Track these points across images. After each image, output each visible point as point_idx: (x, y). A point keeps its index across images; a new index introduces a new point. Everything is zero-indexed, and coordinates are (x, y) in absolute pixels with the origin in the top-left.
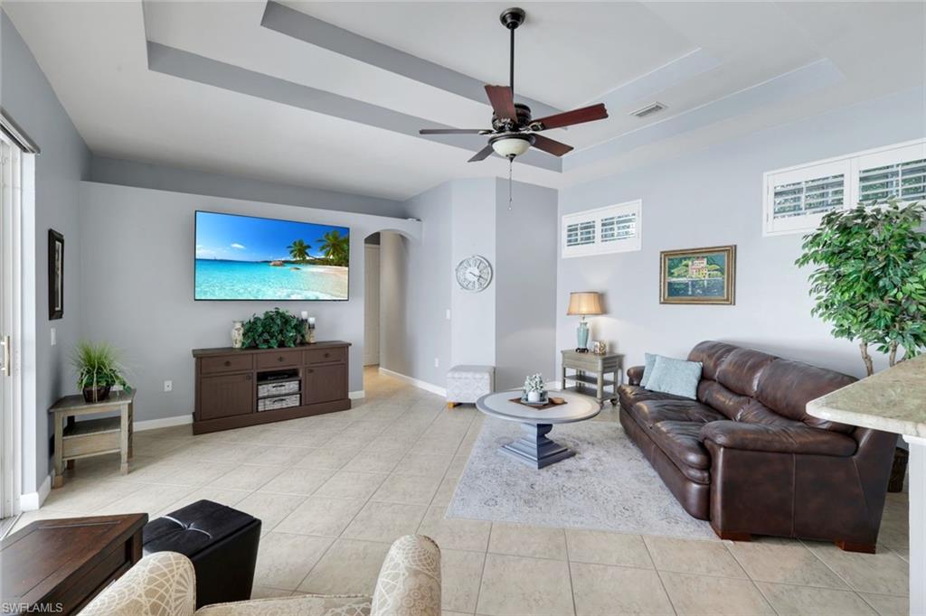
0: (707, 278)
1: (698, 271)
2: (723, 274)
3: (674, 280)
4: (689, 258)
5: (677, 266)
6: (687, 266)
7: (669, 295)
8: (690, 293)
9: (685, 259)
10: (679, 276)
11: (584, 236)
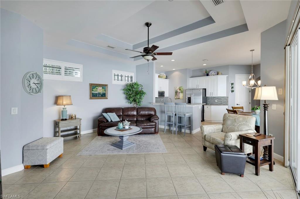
0: (102, 92)
1: (100, 90)
2: (105, 91)
3: (94, 92)
4: (98, 86)
5: (94, 88)
6: (97, 88)
7: (92, 97)
8: (98, 96)
9: (97, 86)
10: (95, 91)
11: (57, 71)
